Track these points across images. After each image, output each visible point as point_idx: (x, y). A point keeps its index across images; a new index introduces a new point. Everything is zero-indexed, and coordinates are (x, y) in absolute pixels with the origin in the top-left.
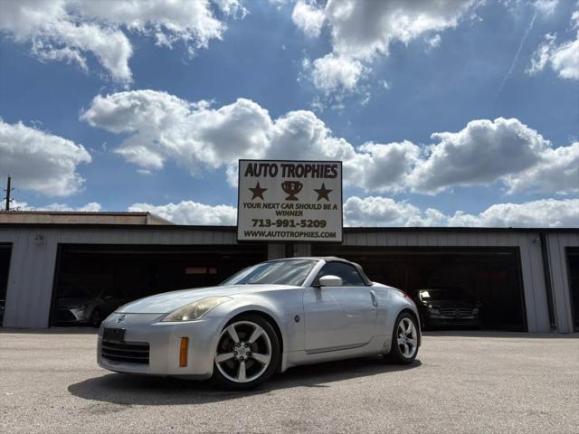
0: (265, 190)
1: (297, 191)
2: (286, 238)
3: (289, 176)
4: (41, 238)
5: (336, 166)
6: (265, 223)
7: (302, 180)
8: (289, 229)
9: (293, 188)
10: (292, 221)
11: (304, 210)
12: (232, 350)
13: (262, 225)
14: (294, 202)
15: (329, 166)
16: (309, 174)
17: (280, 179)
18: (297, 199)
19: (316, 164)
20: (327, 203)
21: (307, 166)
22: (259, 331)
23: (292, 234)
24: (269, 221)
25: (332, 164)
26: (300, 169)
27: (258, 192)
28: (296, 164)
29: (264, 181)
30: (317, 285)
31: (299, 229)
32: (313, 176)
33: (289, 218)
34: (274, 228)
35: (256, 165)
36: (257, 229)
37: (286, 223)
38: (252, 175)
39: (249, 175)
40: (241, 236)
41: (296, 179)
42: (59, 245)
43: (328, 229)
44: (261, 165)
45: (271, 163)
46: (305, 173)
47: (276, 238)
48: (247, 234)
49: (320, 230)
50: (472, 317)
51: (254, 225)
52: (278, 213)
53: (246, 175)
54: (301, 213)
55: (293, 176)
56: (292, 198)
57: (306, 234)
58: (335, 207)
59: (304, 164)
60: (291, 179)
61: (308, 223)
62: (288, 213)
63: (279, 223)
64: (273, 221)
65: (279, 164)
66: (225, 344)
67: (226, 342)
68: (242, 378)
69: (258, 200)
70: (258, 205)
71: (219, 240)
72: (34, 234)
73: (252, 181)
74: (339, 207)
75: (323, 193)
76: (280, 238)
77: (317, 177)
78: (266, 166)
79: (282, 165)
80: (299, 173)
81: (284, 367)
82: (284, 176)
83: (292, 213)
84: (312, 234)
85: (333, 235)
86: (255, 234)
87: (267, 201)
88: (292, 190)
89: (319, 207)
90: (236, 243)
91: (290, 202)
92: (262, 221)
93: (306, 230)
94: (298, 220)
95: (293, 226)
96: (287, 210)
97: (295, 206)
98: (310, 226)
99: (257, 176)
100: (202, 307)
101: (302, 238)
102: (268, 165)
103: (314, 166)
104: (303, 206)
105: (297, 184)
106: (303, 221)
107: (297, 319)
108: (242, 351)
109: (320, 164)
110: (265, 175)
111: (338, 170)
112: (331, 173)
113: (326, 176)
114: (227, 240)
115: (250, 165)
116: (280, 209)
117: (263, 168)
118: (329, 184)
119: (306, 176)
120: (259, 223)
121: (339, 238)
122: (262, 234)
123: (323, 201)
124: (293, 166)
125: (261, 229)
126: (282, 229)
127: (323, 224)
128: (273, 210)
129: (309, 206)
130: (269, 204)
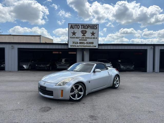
0: (76, 33)
1: (85, 33)
2: (82, 47)
3: (83, 29)
4: (13, 46)
5: (97, 26)
6: (76, 43)
7: (87, 30)
10: (84, 42)
11: (87, 39)
12: (73, 92)
13: (75, 44)
14: (85, 37)
15: (95, 26)
16: (89, 28)
18: (85, 36)
19: (91, 25)
20: (94, 37)
23: (84, 46)
24: (77, 42)
25: (96, 25)
27: (74, 33)
28: (85, 25)
29: (76, 30)
30: (94, 72)
31: (86, 45)
32: (90, 29)
33: (83, 41)
34: (79, 44)
35: (73, 25)
36: (74, 45)
37: (82, 43)
38: (72, 28)
40: (69, 47)
42: (18, 48)
44: (75, 25)
45: (78, 25)
46: (88, 28)
47: (79, 47)
48: (71, 46)
49: (92, 45)
50: (132, 68)
51: (73, 44)
52: (80, 40)
53: (70, 28)
54: (86, 40)
55: (84, 29)
56: (84, 35)
57: (88, 46)
58: (96, 38)
59: (87, 25)
60: (84, 30)
61: (88, 43)
62: (82, 40)
63: (80, 43)
64: (78, 42)
65: (80, 25)
66: (72, 90)
68: (77, 98)
69: (74, 36)
70: (74, 38)
71: (63, 47)
72: (10, 46)
73: (72, 30)
75: (93, 34)
76: (81, 47)
77: (91, 29)
78: (76, 25)
79: (81, 25)
80: (86, 28)
81: (86, 94)
82: (81, 29)
83: (84, 40)
84: (89, 46)
85: (95, 46)
86: (73, 46)
87: (77, 36)
88: (84, 33)
89: (92, 38)
90: (68, 48)
91: (83, 37)
92: (75, 42)
93: (88, 45)
94: (85, 42)
95: (84, 44)
96: (82, 39)
97: (85, 38)
98: (89, 44)
99: (74, 28)
100: (66, 82)
101: (87, 47)
102: (77, 25)
103: (90, 25)
104: (87, 38)
105: (85, 31)
106: (87, 42)
107: (89, 82)
109: (92, 25)
110: (76, 28)
111: (97, 27)
112: (95, 28)
113: (94, 29)
114: (65, 47)
115: (72, 25)
116: (80, 39)
117: (75, 26)
118: (95, 31)
119: (88, 29)
120: (74, 43)
121: (97, 47)
122: (75, 46)
124: (84, 25)
126: (81, 45)
127: (93, 43)
128: (78, 39)
129: (89, 38)
130: (77, 37)
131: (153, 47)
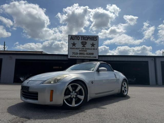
0: (76, 44)
1: (85, 44)
2: (82, 58)
3: (83, 40)
4: (11, 57)
6: (76, 54)
7: (87, 41)
8: (83, 55)
9: (84, 43)
12: (70, 94)
13: (75, 54)
14: (84, 48)
15: (95, 37)
16: (89, 40)
17: (80, 41)
18: (85, 47)
19: (91, 36)
20: (94, 48)
21: (88, 37)
22: (80, 87)
23: (84, 57)
26: (86, 38)
27: (74, 44)
28: (85, 37)
30: (98, 71)
31: (86, 55)
32: (90, 40)
33: (83, 52)
34: (78, 55)
35: (73, 36)
36: (74, 55)
37: (82, 54)
38: (72, 40)
39: (71, 39)
40: (69, 57)
41: (85, 41)
42: (16, 59)
43: (94, 55)
44: (75, 37)
45: (78, 36)
46: (88, 39)
47: (79, 58)
48: (71, 57)
49: (92, 56)
50: (134, 81)
51: (73, 54)
52: (80, 51)
53: (70, 39)
54: (86, 51)
55: (84, 40)
56: (84, 46)
57: (88, 57)
58: (96, 49)
59: (87, 36)
60: (84, 41)
61: (88, 54)
62: (82, 51)
63: (80, 54)
64: (78, 53)
65: (80, 36)
66: (67, 92)
67: (67, 91)
68: (74, 105)
69: (74, 47)
70: (74, 48)
71: (63, 58)
74: (97, 49)
75: (93, 45)
76: (80, 58)
77: (91, 40)
79: (81, 37)
80: (86, 39)
81: (88, 100)
82: (81, 40)
83: (84, 51)
84: (89, 57)
85: (96, 57)
86: (73, 57)
88: (84, 44)
89: (92, 49)
90: (68, 59)
91: (83, 48)
92: (75, 53)
93: (88, 56)
94: (85, 53)
95: (84, 54)
97: (85, 49)
98: (89, 54)
99: (74, 40)
100: (59, 78)
101: (87, 58)
102: (77, 37)
103: (90, 37)
104: (87, 49)
105: (85, 42)
106: (87, 53)
107: (92, 82)
108: (73, 95)
110: (76, 40)
111: (97, 38)
113: (94, 40)
114: (65, 58)
115: (72, 37)
116: (80, 50)
117: (75, 38)
118: (95, 42)
120: (74, 54)
122: (75, 57)
123: (93, 47)
124: (84, 37)
125: (75, 55)
126: (81, 55)
127: (93, 54)
128: (78, 50)
129: (89, 49)
130: (77, 48)
131: (154, 59)
